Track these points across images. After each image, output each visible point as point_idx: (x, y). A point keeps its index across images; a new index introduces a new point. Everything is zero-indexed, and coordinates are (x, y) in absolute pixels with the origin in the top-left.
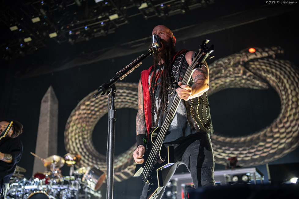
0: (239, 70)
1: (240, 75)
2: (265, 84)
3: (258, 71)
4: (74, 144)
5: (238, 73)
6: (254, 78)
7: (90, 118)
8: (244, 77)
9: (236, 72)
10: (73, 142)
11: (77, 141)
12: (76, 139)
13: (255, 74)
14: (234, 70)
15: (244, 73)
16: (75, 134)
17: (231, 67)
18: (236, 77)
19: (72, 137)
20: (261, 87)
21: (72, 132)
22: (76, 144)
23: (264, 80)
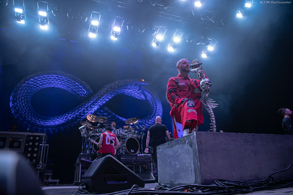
0: (137, 88)
1: (136, 90)
2: (145, 98)
3: (144, 91)
4: (21, 103)
5: (136, 89)
6: (142, 94)
7: (34, 88)
8: (138, 92)
9: (135, 88)
10: (20, 101)
11: (23, 101)
12: (22, 100)
13: (143, 92)
14: (135, 87)
15: (139, 90)
16: (22, 96)
17: (134, 85)
18: (134, 90)
19: (19, 97)
20: (143, 98)
21: (20, 94)
22: (22, 103)
23: (145, 96)
